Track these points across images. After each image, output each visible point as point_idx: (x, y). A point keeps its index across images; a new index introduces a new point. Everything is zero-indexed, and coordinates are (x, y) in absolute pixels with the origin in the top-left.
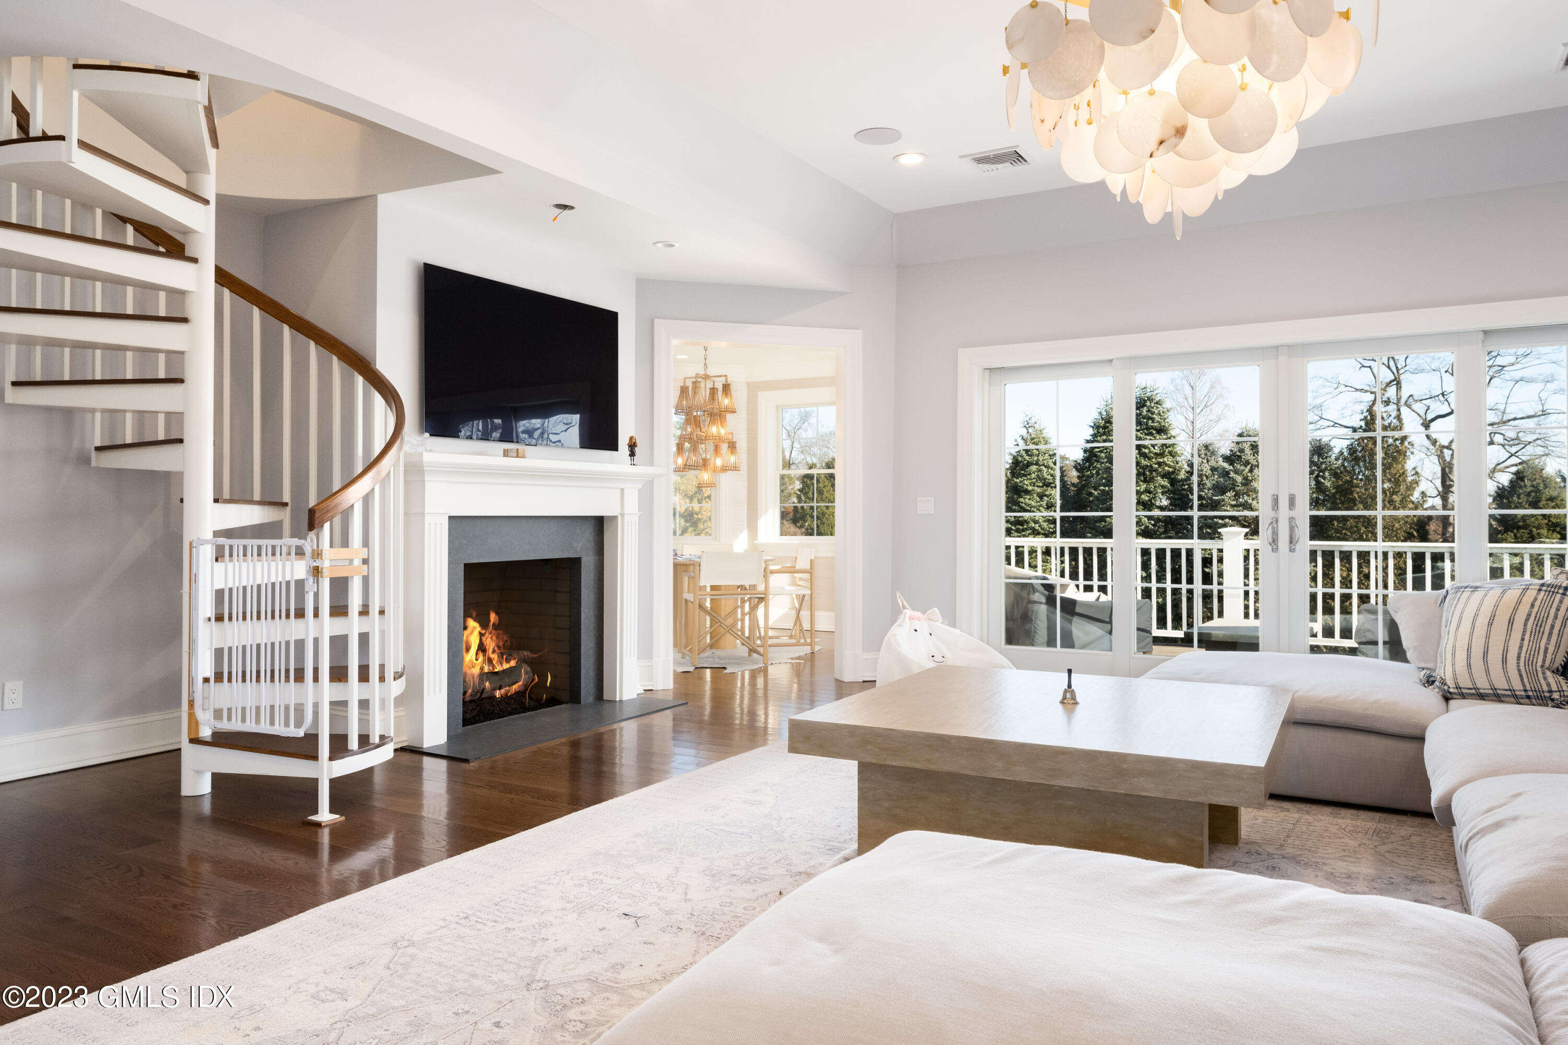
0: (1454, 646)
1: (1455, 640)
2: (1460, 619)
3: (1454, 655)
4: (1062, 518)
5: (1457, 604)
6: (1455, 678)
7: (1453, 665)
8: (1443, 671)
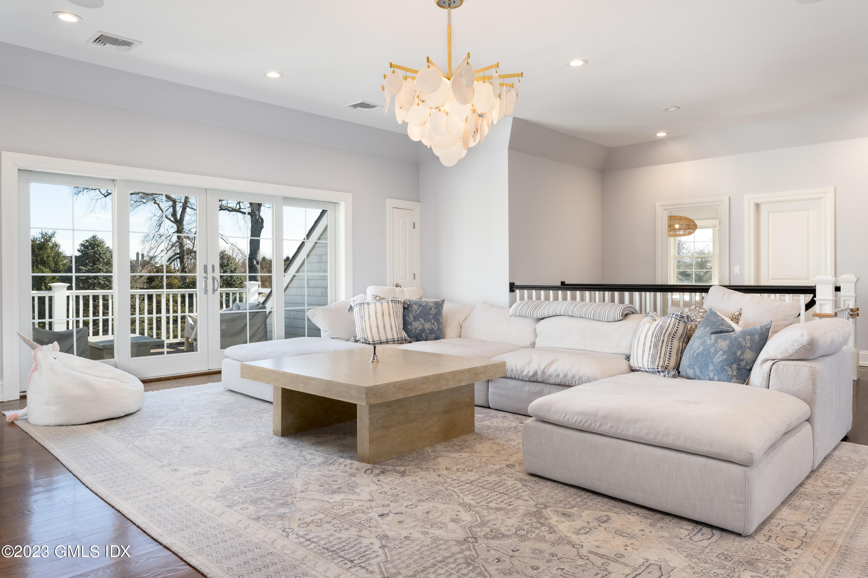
0: (370, 326)
1: (370, 323)
2: (369, 315)
3: (371, 329)
4: (77, 278)
5: (364, 310)
6: (373, 337)
7: (371, 333)
8: (366, 336)
